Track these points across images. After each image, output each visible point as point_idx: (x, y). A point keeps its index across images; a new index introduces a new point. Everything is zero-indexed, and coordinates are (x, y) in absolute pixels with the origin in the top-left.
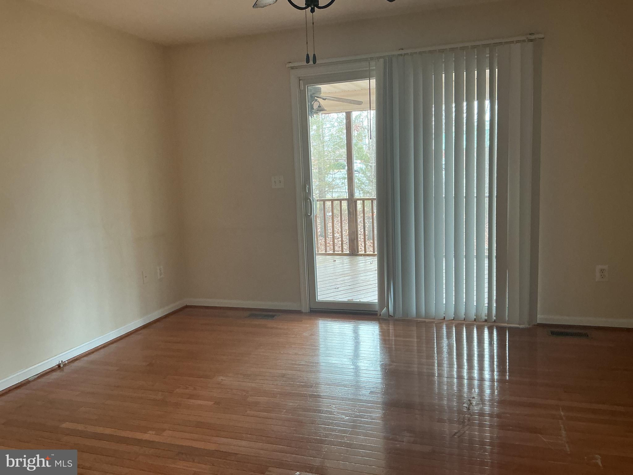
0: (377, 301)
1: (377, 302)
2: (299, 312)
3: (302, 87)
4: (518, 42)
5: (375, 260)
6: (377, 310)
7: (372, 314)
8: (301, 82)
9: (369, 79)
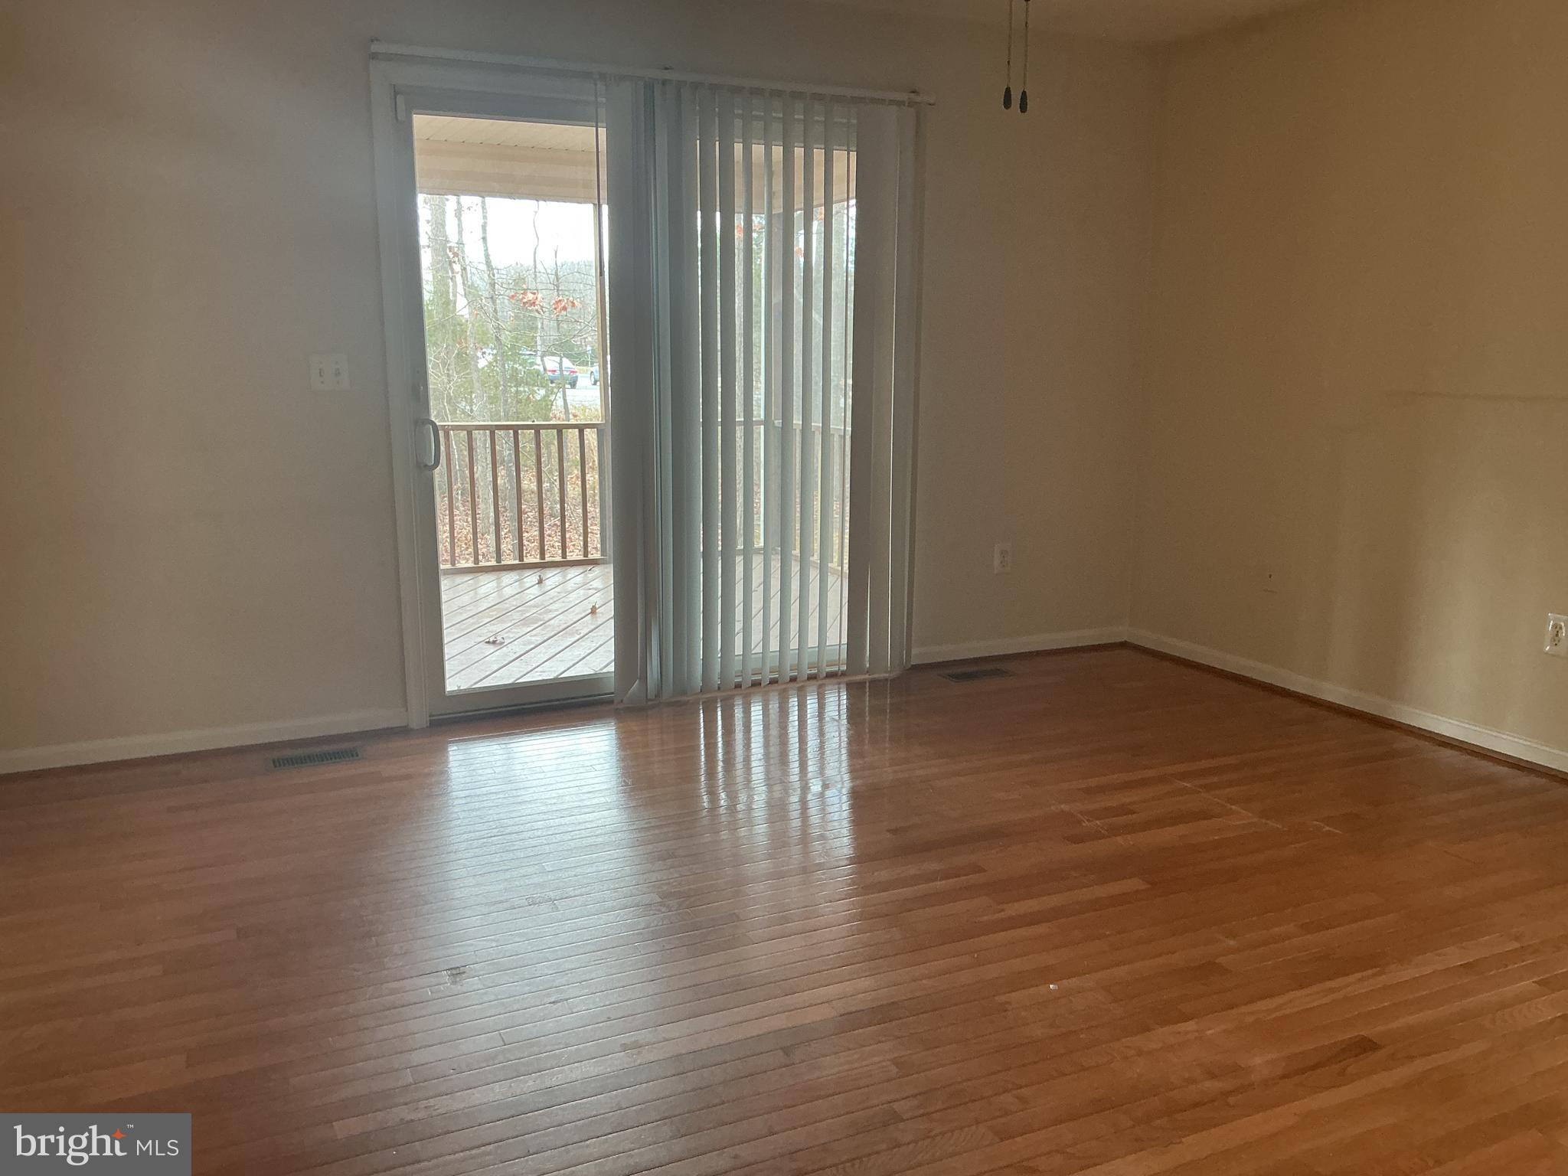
0: (612, 668)
1: (613, 670)
2: (404, 731)
3: (401, 116)
4: (892, 102)
5: (610, 569)
6: (613, 691)
7: (602, 703)
8: (400, 99)
9: (594, 124)
